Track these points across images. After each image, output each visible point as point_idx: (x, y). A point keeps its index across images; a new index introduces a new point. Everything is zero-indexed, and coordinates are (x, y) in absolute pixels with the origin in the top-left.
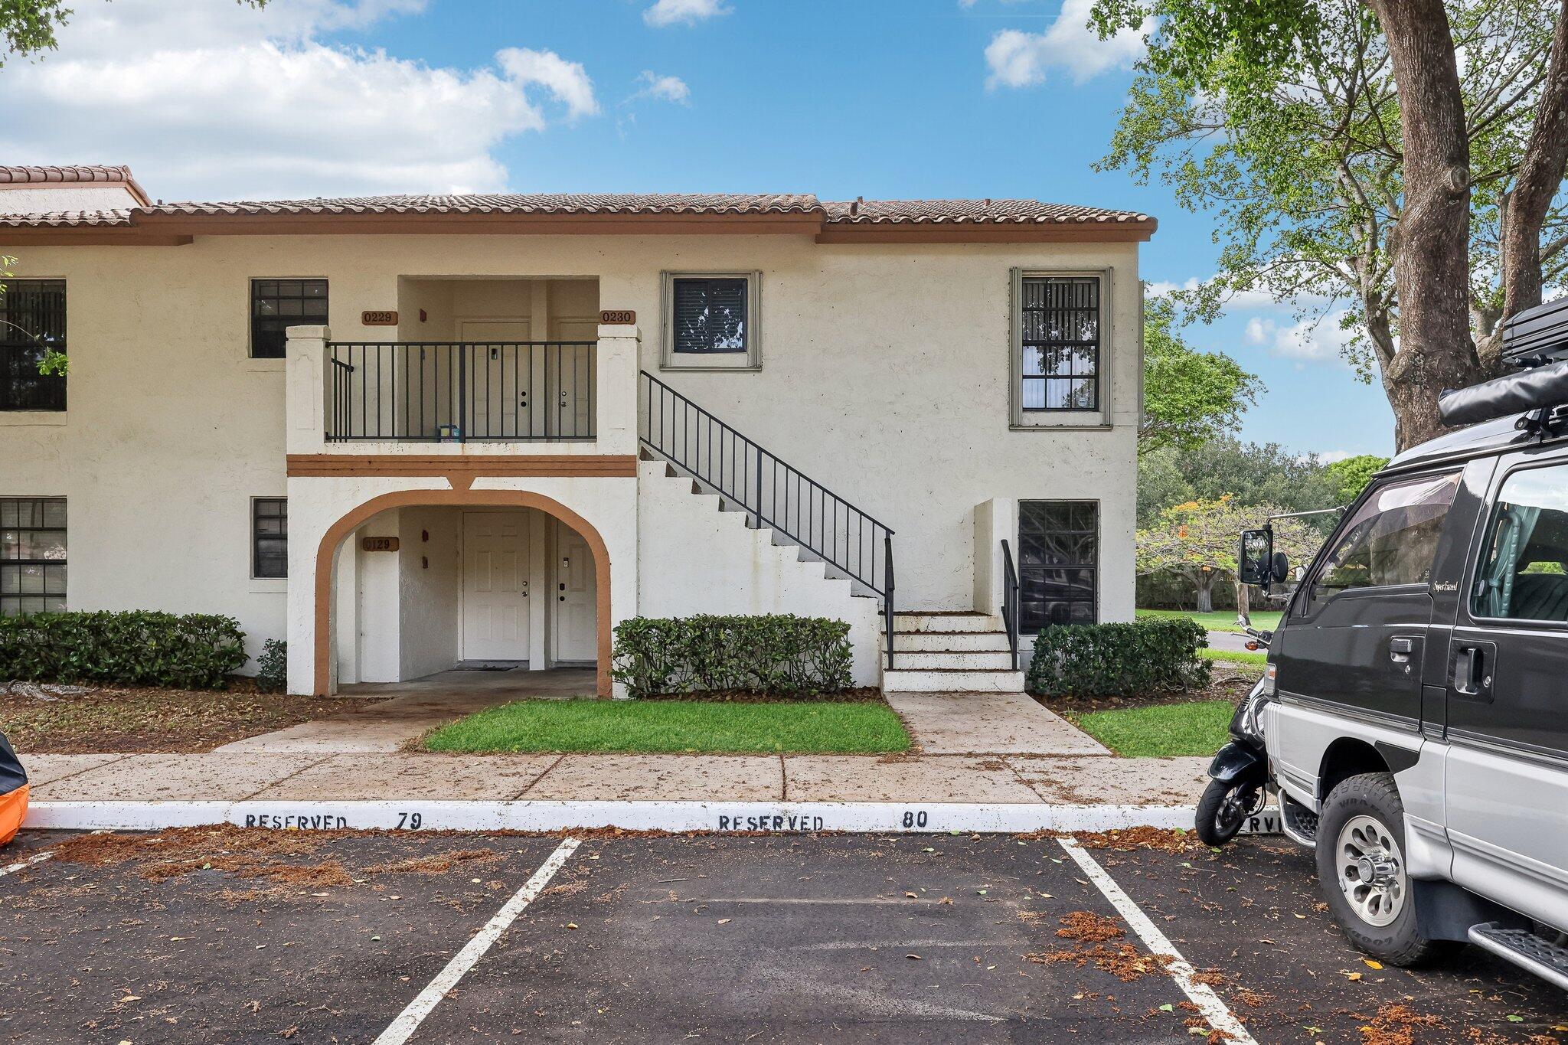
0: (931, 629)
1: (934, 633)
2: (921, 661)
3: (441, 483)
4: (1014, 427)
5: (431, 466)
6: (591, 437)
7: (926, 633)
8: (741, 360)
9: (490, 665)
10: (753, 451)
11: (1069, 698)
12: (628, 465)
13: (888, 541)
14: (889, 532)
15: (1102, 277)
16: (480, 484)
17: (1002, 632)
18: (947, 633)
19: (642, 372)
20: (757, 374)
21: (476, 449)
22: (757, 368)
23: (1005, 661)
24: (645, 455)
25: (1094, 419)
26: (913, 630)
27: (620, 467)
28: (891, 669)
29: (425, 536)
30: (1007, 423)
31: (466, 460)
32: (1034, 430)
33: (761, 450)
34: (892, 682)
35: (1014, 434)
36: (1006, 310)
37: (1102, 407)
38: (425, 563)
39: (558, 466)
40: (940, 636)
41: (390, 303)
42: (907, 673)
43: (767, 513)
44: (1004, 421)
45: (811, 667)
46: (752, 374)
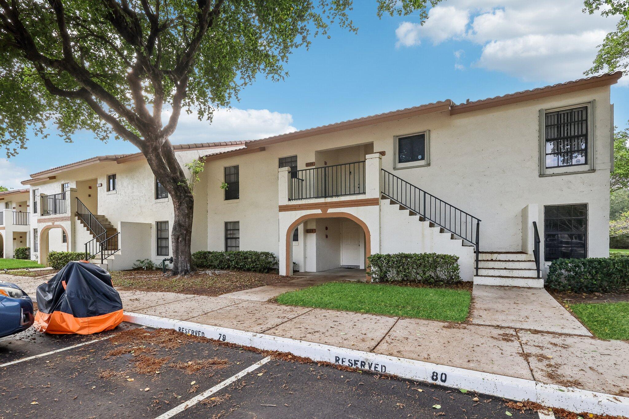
0: (498, 259)
1: (499, 261)
2: (491, 272)
3: (319, 211)
4: (541, 175)
5: (316, 206)
6: (364, 193)
7: (496, 261)
8: (422, 163)
9: (349, 267)
10: (422, 193)
11: (569, 292)
12: (376, 202)
13: (478, 224)
14: (479, 220)
15: (589, 106)
16: (330, 211)
17: (533, 261)
18: (506, 261)
19: (382, 169)
20: (428, 167)
21: (329, 200)
22: (429, 165)
23: (534, 274)
24: (383, 198)
25: (586, 168)
26: (490, 259)
27: (373, 202)
28: (477, 275)
29: (327, 228)
30: (538, 174)
31: (326, 204)
32: (552, 176)
33: (425, 193)
34: (477, 281)
35: (541, 178)
36: (537, 128)
37: (589, 162)
38: (327, 237)
39: (353, 203)
40: (502, 262)
41: (313, 160)
42: (484, 277)
43: (427, 215)
44: (537, 173)
45: (442, 274)
46: (426, 167)
